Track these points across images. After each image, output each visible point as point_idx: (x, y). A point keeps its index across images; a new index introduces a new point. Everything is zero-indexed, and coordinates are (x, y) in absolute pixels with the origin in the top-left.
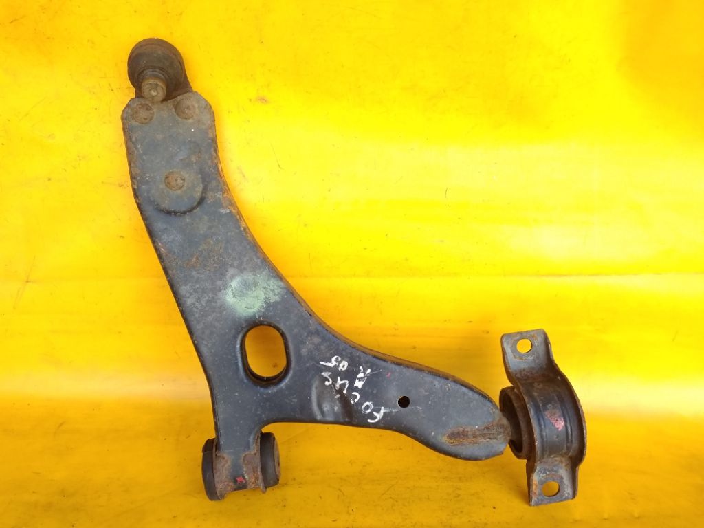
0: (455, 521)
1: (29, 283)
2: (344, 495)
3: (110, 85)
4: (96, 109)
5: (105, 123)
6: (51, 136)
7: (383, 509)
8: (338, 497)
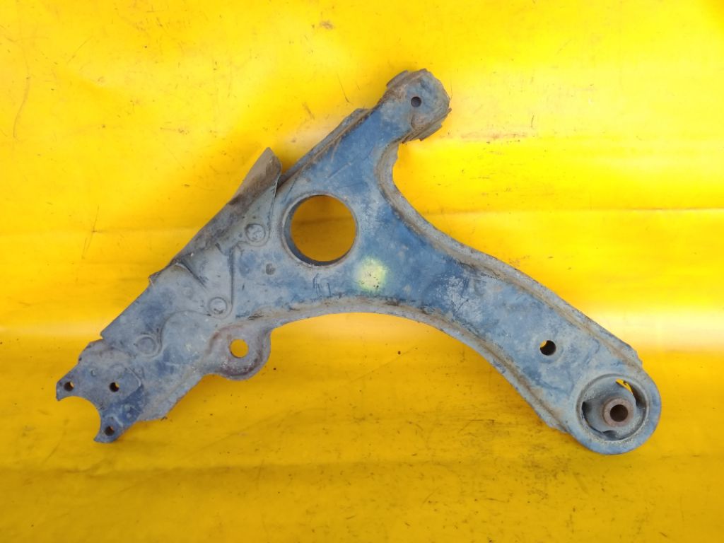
0: (538, 456)
1: (96, 233)
2: (422, 430)
3: (158, 19)
4: (146, 47)
5: (156, 62)
6: (101, 80)
7: (462, 445)
8: (416, 433)
